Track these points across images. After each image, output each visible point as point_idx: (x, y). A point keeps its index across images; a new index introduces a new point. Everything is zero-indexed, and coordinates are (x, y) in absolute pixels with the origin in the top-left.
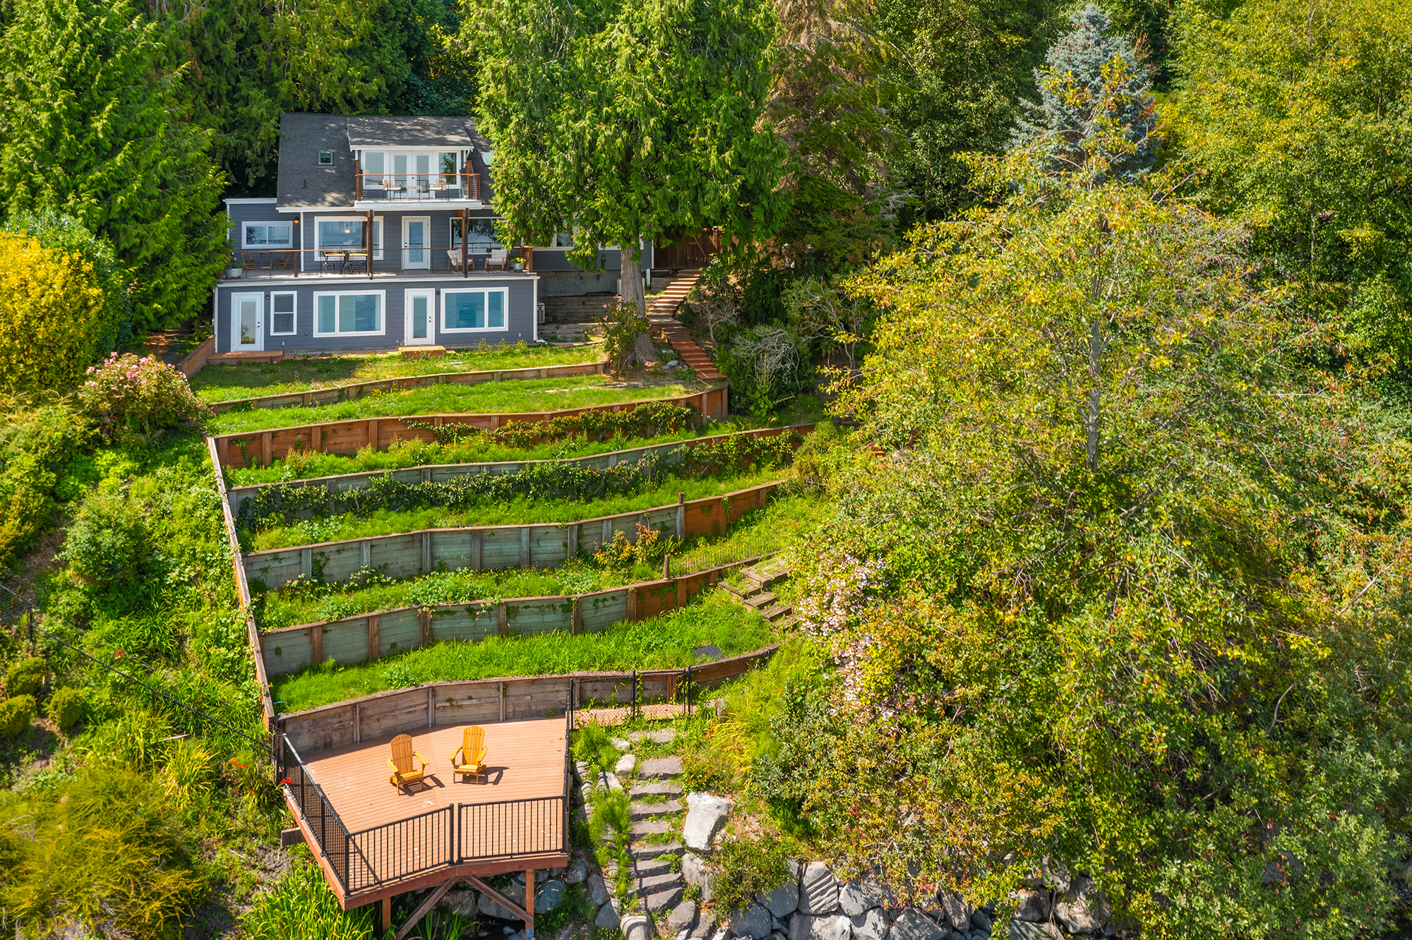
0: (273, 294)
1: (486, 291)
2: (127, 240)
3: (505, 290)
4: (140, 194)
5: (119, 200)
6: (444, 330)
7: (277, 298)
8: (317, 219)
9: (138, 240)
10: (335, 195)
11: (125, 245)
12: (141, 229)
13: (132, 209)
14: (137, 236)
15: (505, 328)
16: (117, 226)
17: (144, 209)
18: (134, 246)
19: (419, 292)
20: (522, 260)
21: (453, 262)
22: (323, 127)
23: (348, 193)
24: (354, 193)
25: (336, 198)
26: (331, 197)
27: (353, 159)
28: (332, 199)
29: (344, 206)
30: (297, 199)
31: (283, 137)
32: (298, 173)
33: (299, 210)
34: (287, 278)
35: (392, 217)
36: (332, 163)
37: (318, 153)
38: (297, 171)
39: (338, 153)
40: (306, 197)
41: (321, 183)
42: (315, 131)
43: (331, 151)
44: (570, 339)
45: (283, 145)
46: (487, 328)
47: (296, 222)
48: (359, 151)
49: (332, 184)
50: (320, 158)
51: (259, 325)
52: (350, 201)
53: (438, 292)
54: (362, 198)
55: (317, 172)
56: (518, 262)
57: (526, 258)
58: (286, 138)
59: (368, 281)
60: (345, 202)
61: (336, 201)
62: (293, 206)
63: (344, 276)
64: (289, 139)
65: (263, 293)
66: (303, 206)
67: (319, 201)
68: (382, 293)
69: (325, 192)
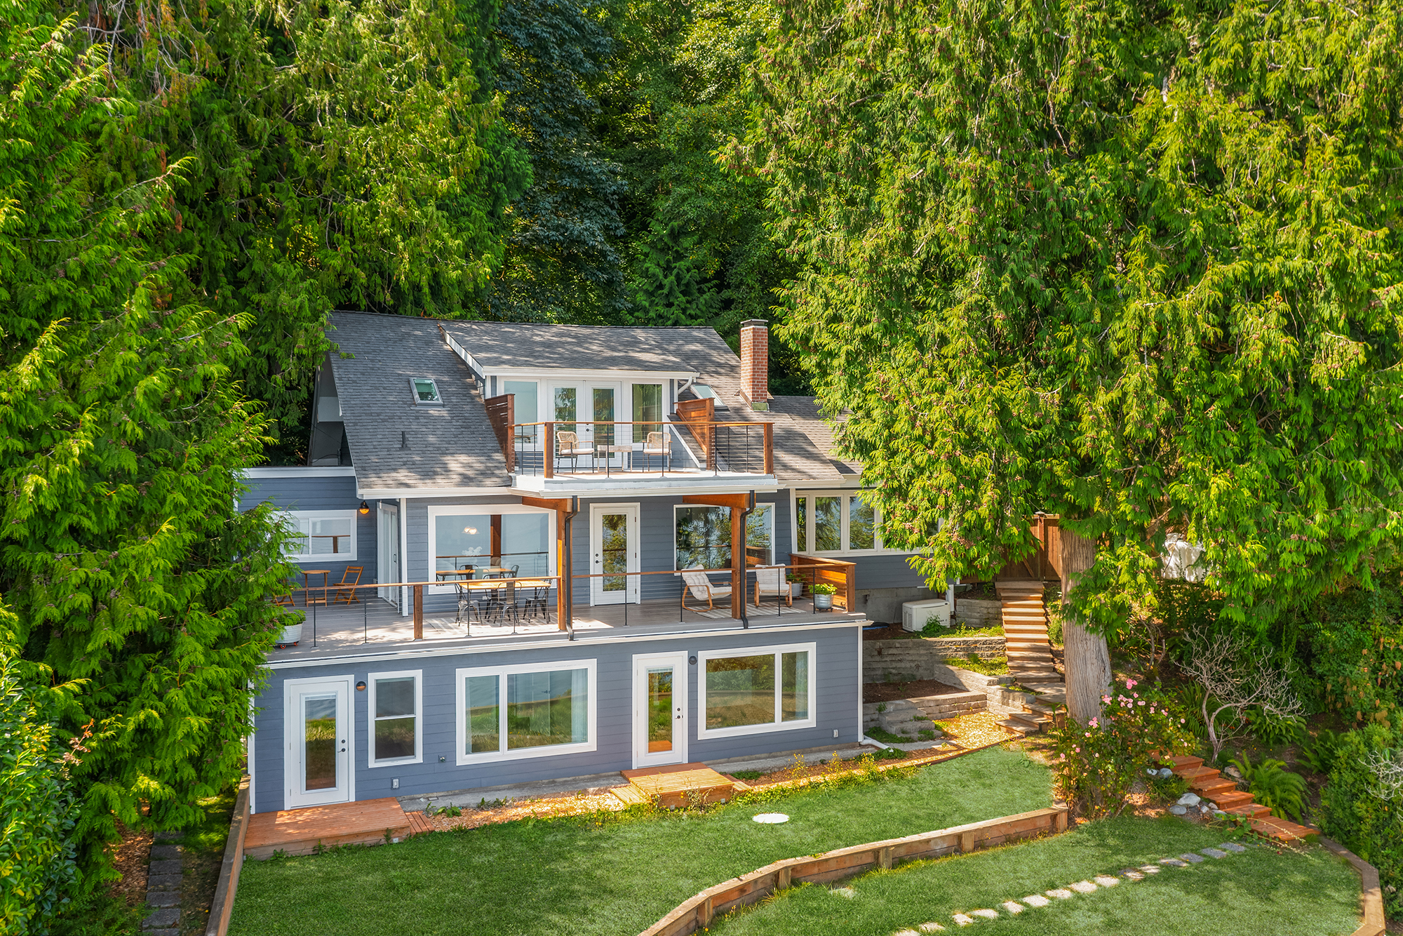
0: (372, 678)
1: (778, 651)
2: (56, 600)
3: (811, 648)
4: (89, 468)
5: (29, 489)
6: (704, 734)
7: (380, 685)
8: (434, 512)
9: (84, 599)
10: (463, 458)
11: (47, 611)
12: (92, 567)
13: (67, 508)
14: (84, 584)
15: (810, 722)
16: (25, 557)
17: (99, 508)
18: (75, 612)
19: (659, 661)
20: (832, 588)
21: (695, 592)
22: (404, 337)
23: (490, 458)
24: (499, 457)
25: (469, 466)
26: (457, 463)
27: (473, 392)
28: (461, 470)
29: (488, 482)
30: (395, 470)
31: (337, 352)
32: (384, 421)
33: (402, 494)
34: (401, 642)
35: (569, 510)
36: (441, 402)
37: (409, 382)
38: (379, 415)
39: (443, 382)
40: (411, 466)
41: (432, 439)
42: (390, 343)
43: (430, 379)
44: (916, 735)
45: (339, 367)
46: (779, 725)
47: (364, 511)
48: (494, 379)
49: (456, 436)
50: (415, 391)
51: (345, 746)
52: (497, 472)
53: (693, 660)
54: (517, 468)
55: (417, 418)
56: (825, 592)
57: (836, 584)
58: (344, 354)
59: (566, 643)
60: (486, 473)
61: (470, 473)
62: (388, 486)
63: (515, 633)
64: (349, 357)
65: (351, 678)
66: (407, 486)
67: (436, 473)
68: (591, 665)
69: (445, 454)
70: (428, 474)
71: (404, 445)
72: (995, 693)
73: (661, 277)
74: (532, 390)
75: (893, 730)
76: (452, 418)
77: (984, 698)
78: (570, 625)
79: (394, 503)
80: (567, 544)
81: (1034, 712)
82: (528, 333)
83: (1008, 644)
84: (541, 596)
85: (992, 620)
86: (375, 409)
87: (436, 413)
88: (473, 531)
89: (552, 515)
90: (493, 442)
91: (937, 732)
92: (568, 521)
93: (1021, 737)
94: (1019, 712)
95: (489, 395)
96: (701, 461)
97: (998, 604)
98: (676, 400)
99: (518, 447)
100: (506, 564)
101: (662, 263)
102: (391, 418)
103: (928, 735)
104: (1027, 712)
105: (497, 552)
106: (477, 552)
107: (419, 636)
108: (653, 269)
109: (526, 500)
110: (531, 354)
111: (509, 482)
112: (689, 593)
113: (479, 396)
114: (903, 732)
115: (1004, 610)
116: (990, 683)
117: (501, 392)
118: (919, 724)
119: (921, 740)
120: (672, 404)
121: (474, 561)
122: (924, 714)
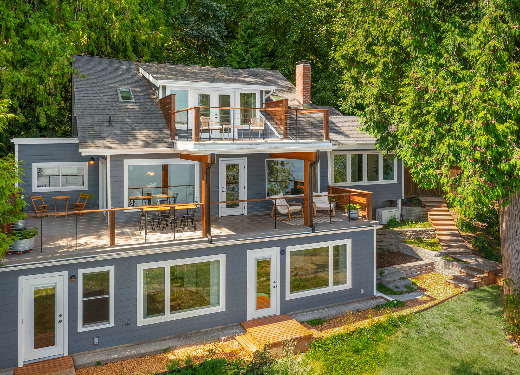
0: (81, 273)
1: (331, 244)
3: (348, 242)
6: (289, 296)
7: (87, 277)
8: (127, 163)
10: (146, 132)
15: (348, 285)
19: (262, 253)
20: (358, 207)
21: (279, 208)
22: (116, 69)
23: (161, 131)
24: (167, 131)
25: (149, 136)
26: (142, 135)
27: (153, 96)
28: (144, 138)
29: (160, 145)
30: (104, 138)
31: (77, 74)
32: (99, 110)
33: (108, 153)
34: (101, 247)
35: (209, 162)
36: (134, 101)
37: (116, 90)
38: (97, 107)
39: (136, 91)
40: (114, 136)
41: (128, 121)
42: (108, 71)
43: (129, 89)
44: (404, 290)
45: (77, 82)
46: (331, 288)
47: (92, 163)
48: (164, 87)
49: (141, 119)
50: (120, 95)
51: (61, 318)
52: (165, 140)
53: (283, 252)
54: (177, 138)
55: (120, 109)
56: (355, 209)
57: (360, 204)
58: (81, 75)
59: (207, 245)
60: (159, 141)
61: (149, 140)
62: (98, 147)
63: (175, 240)
64: (84, 77)
65: (66, 273)
66: (110, 148)
67: (129, 141)
68: (222, 258)
69: (135, 130)
70: (123, 141)
71: (110, 124)
72: (440, 262)
73: (244, 55)
74: (186, 94)
75: (391, 286)
76: (140, 109)
77: (433, 264)
78: (209, 233)
79: (104, 157)
80: (207, 183)
81: (468, 274)
82: (183, 69)
83: (437, 232)
84: (191, 213)
85: (423, 218)
86: (95, 104)
87: (131, 107)
88: (152, 174)
89: (197, 164)
90: (163, 122)
91: (415, 287)
92: (208, 169)
93: (465, 291)
94: (458, 274)
95: (161, 97)
96: (280, 134)
97: (425, 209)
98: (264, 102)
99: (177, 126)
100: (171, 193)
101: (244, 49)
102: (105, 109)
103: (411, 289)
104: (463, 274)
105: (166, 185)
106: (154, 185)
107: (112, 243)
108: (241, 51)
109: (182, 156)
110: (185, 76)
111: (172, 146)
112: (276, 209)
113: (156, 98)
114: (396, 287)
115: (429, 213)
116: (436, 256)
117: (168, 93)
118: (404, 282)
119: (407, 292)
120: (262, 104)
121: (153, 191)
122: (405, 276)
